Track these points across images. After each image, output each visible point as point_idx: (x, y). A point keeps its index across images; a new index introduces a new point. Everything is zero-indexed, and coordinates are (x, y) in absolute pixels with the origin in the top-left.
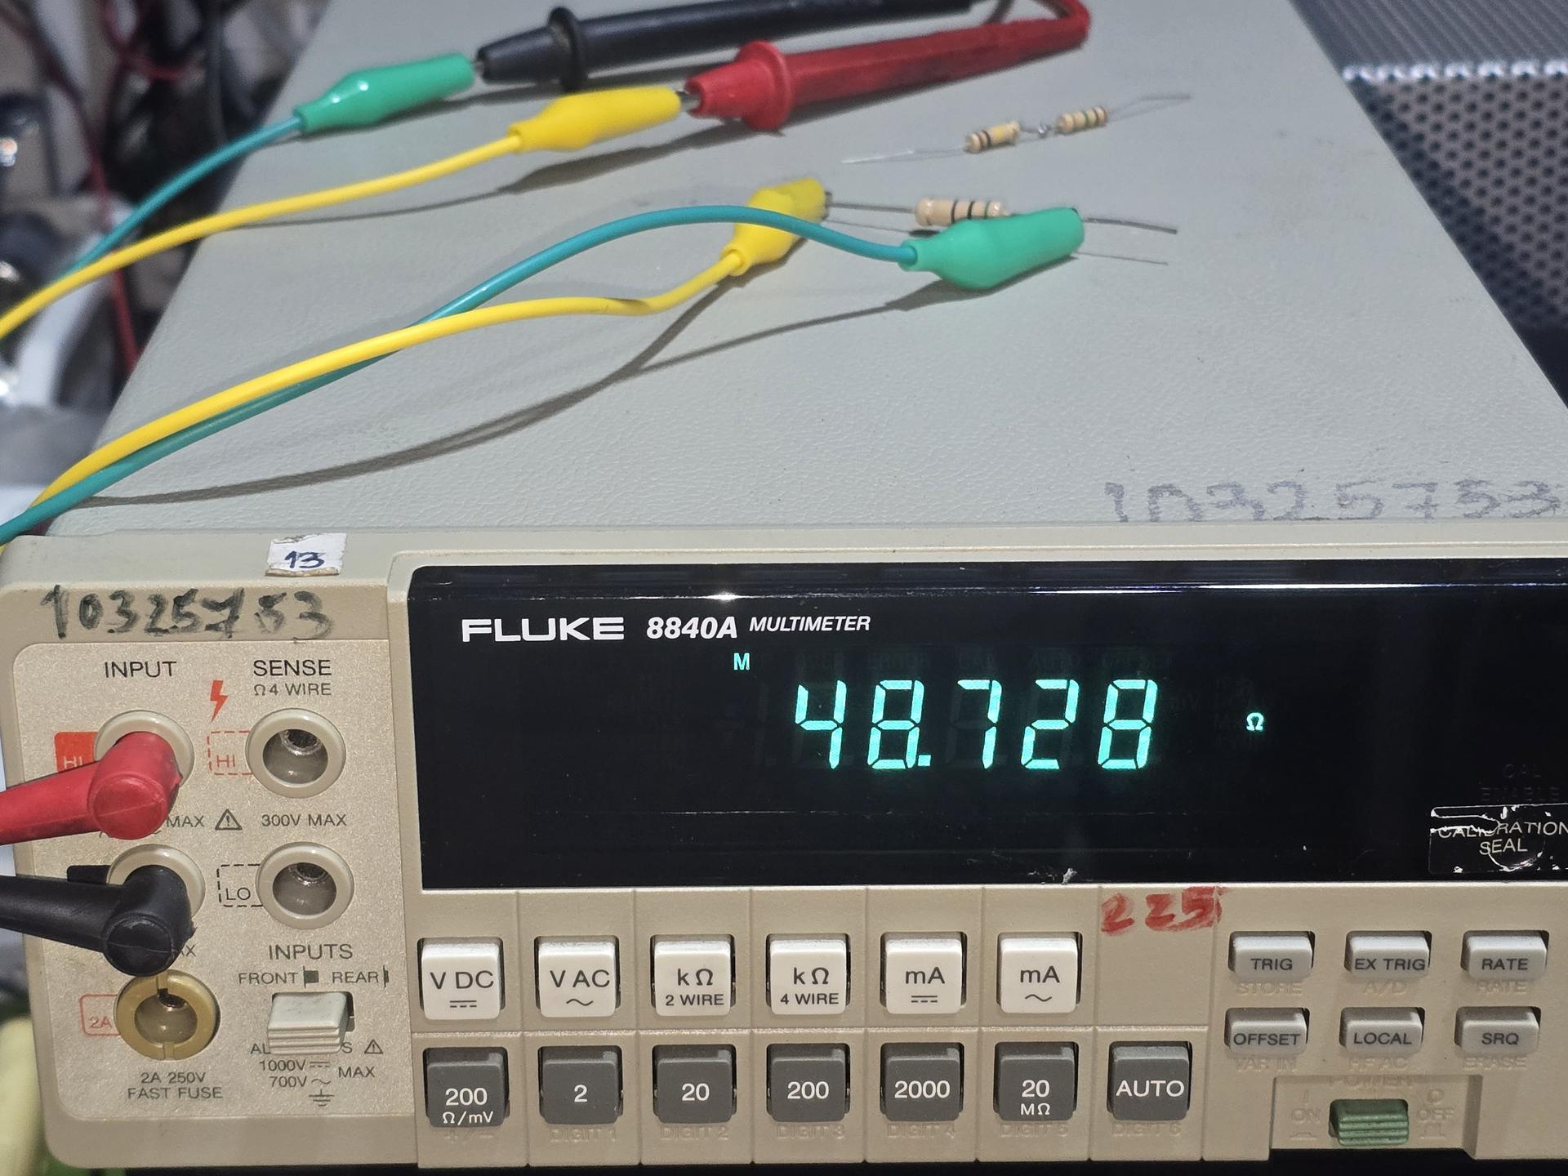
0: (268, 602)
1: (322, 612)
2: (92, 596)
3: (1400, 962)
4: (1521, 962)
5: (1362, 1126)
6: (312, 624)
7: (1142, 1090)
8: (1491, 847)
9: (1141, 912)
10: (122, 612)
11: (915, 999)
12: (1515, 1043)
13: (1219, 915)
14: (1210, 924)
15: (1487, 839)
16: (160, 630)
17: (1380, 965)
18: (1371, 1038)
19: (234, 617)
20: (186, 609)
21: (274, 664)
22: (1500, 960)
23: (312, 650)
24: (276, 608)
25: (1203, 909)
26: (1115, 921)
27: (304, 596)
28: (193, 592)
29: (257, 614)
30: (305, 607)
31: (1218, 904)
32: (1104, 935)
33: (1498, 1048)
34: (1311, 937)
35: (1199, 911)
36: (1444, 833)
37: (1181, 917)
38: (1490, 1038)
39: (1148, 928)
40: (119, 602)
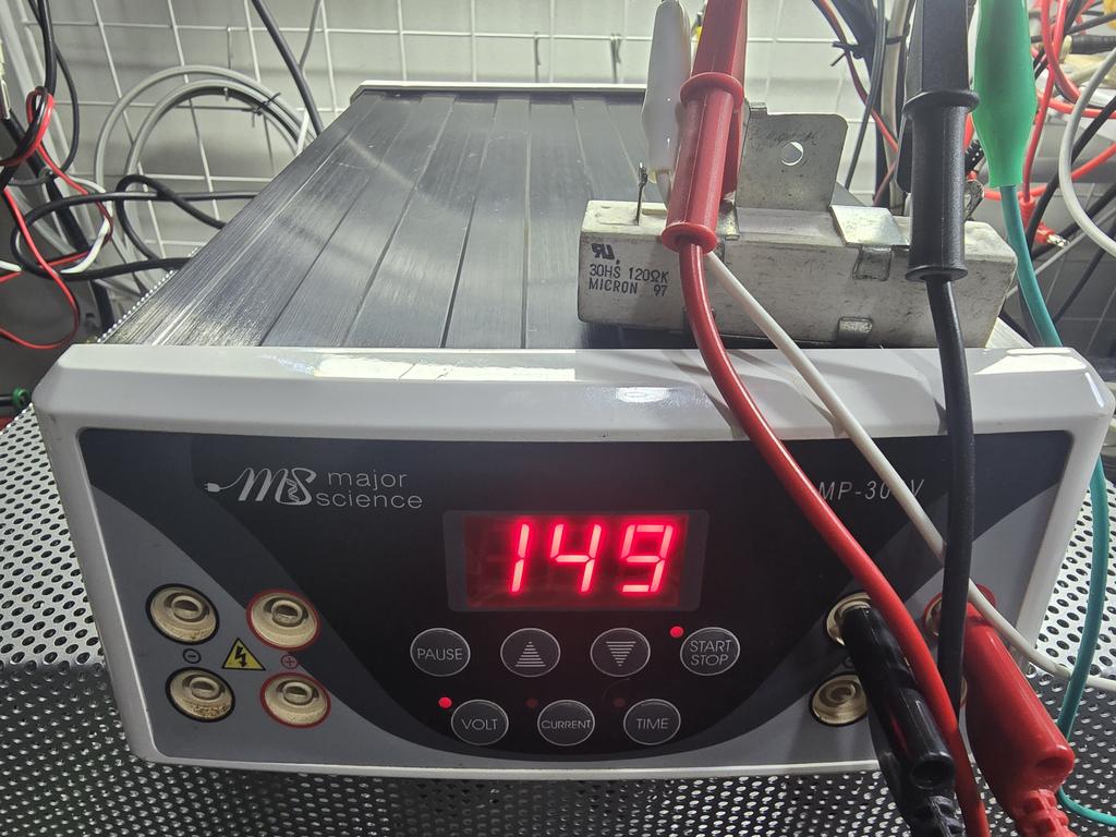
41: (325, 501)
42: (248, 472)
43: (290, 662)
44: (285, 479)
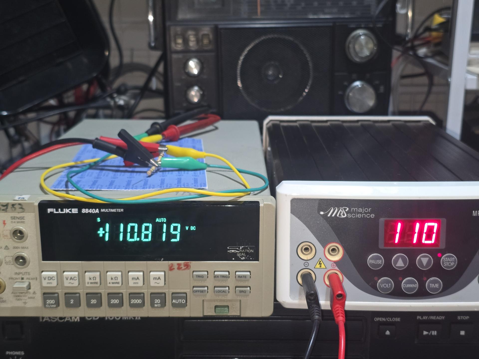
0: (13, 205)
1: (23, 207)
3: (223, 276)
4: (245, 276)
5: (220, 310)
6: (21, 210)
7: (177, 301)
8: (239, 254)
9: (176, 267)
11: (134, 283)
12: (245, 292)
13: (190, 267)
14: (189, 269)
17: (220, 277)
18: (219, 292)
19: (7, 208)
21: (15, 217)
22: (241, 276)
23: (21, 215)
24: (15, 206)
25: (187, 266)
26: (171, 269)
27: (20, 204)
29: (11, 208)
30: (20, 206)
31: (190, 265)
32: (170, 272)
33: (242, 294)
34: (207, 272)
35: (186, 267)
36: (230, 252)
37: (183, 268)
38: (241, 292)
39: (177, 270)
41: (350, 216)
42: (332, 208)
43: (334, 265)
44: (340, 210)
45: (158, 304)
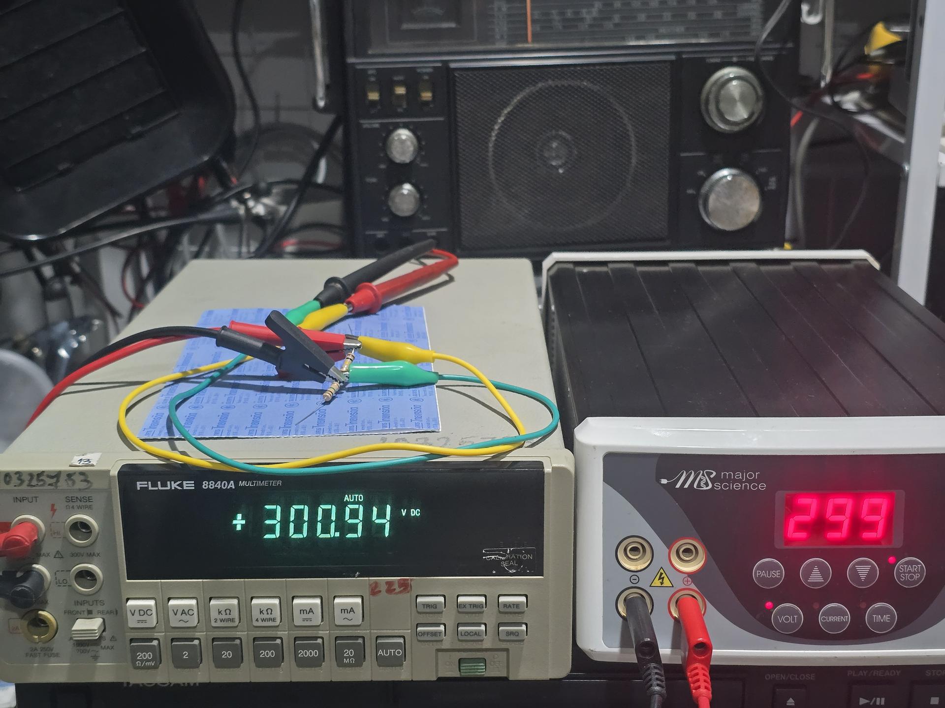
0: (70, 475)
1: (89, 479)
2: (8, 473)
3: (475, 605)
4: (517, 605)
5: (469, 668)
6: (85, 484)
7: (387, 653)
8: (505, 564)
9: (384, 588)
10: (19, 479)
11: (304, 620)
12: (518, 635)
13: (411, 588)
14: (408, 592)
15: (503, 561)
16: (32, 486)
17: (468, 606)
18: (466, 634)
19: (58, 481)
20: (41, 478)
21: (73, 498)
22: (510, 605)
23: (86, 493)
24: (72, 478)
25: (405, 586)
26: (374, 590)
27: (82, 473)
28: (43, 472)
29: (66, 480)
30: (82, 477)
31: (411, 584)
32: (371, 596)
33: (512, 637)
34: (445, 596)
36: (488, 558)
37: (398, 590)
38: (509, 633)
39: (387, 594)
40: (18, 475)
42: (683, 472)
43: (687, 581)
44: (700, 476)
45: (350, 657)
